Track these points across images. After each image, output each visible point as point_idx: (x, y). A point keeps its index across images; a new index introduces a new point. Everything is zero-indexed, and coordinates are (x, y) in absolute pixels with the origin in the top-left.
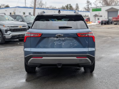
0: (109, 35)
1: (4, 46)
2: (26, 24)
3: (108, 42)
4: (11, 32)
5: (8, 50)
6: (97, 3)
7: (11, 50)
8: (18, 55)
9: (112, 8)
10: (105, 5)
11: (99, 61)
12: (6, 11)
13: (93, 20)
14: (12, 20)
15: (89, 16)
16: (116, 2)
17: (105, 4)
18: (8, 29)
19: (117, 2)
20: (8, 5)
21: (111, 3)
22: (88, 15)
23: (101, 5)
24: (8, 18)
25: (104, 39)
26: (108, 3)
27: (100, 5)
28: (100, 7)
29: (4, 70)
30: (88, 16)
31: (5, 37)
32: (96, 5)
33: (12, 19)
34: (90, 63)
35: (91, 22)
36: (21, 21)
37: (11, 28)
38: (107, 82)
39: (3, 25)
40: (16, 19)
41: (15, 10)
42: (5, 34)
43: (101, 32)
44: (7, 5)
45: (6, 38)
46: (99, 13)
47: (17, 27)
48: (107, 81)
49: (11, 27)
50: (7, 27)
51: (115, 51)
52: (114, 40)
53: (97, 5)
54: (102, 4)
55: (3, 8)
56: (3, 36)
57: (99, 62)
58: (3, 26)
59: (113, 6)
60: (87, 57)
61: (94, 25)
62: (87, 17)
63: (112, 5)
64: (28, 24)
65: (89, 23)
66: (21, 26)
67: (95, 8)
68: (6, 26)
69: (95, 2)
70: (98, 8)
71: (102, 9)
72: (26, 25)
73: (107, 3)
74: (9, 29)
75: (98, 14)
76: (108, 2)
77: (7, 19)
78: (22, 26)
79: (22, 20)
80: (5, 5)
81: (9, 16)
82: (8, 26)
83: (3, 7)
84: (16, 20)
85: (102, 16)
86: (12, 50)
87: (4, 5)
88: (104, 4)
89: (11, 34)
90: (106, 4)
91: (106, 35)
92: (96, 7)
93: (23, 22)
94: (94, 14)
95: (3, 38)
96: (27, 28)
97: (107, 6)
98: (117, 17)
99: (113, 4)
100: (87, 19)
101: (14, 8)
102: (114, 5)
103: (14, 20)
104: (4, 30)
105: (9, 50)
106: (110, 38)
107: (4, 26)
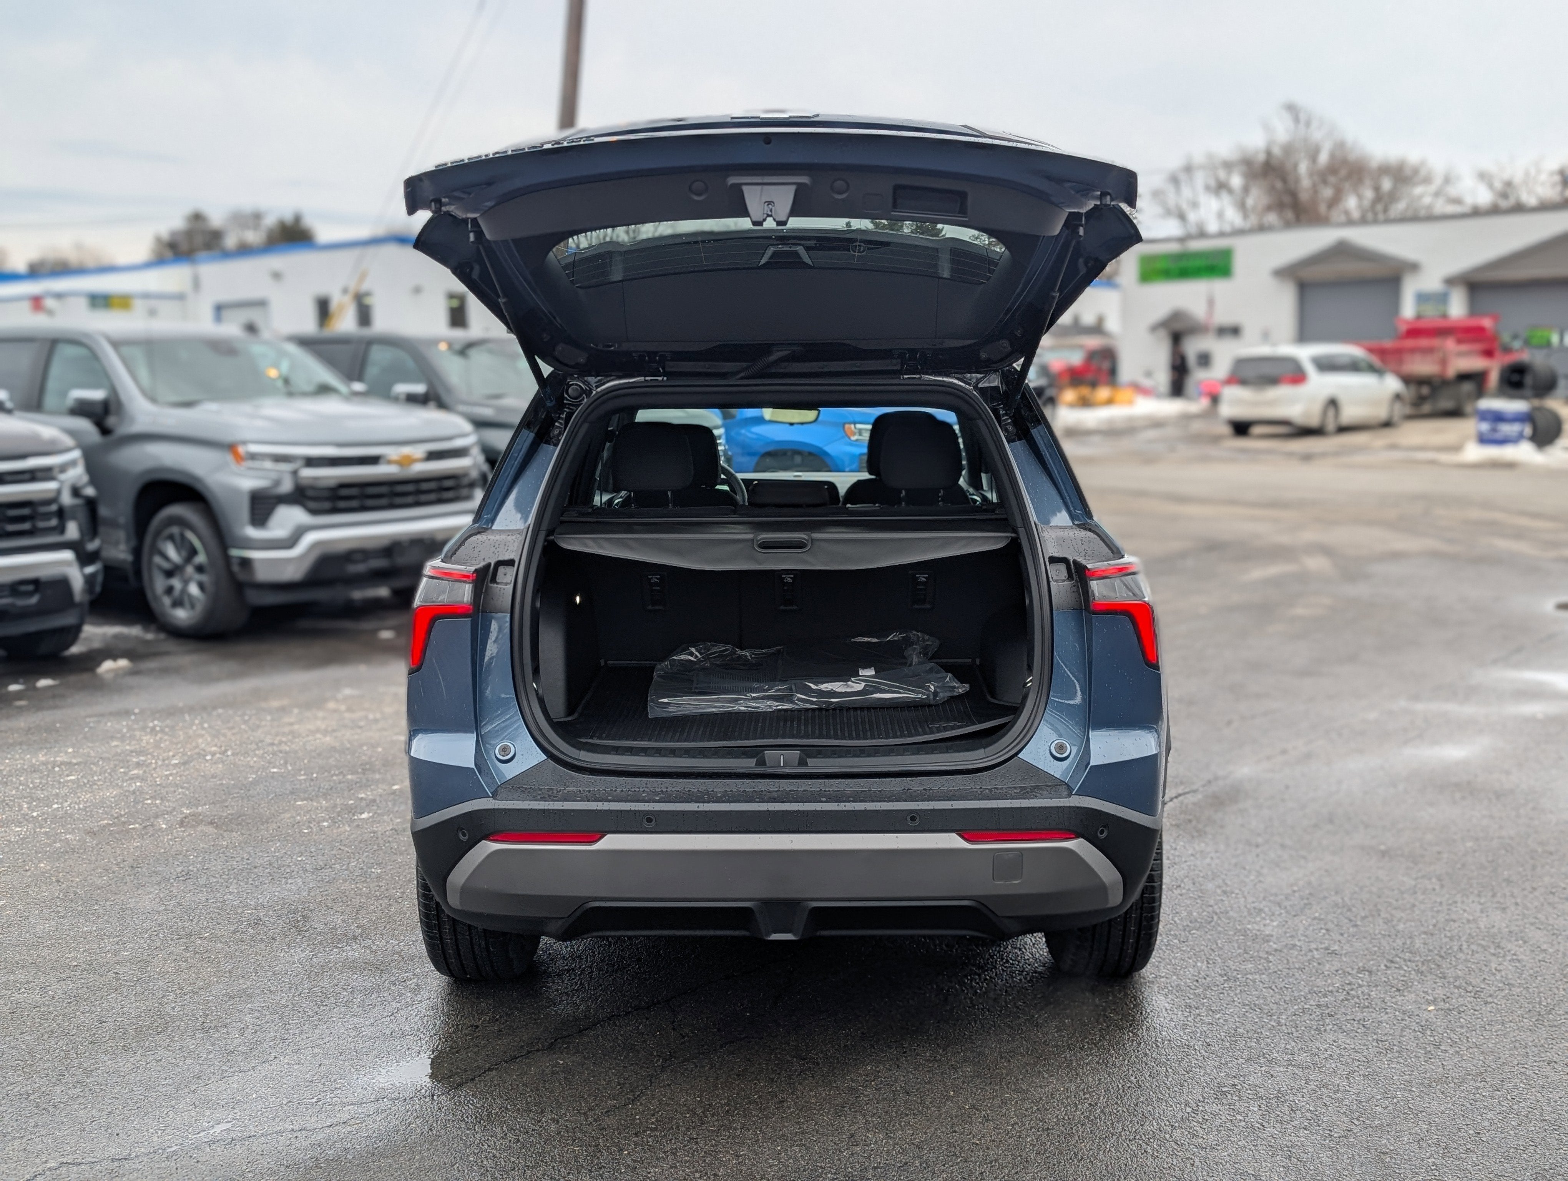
0: (1309, 536)
1: (231, 665)
2: (467, 427)
3: (1299, 611)
4: (314, 512)
5: (275, 704)
6: (1186, 192)
7: (307, 706)
8: (367, 768)
9: (1342, 250)
10: (1272, 218)
11: (1201, 833)
12: (277, 276)
13: (1149, 374)
14: (324, 390)
15: (1112, 325)
16: (1377, 189)
17: (1269, 208)
18: (277, 483)
19: (1387, 184)
20: (298, 219)
21: (1327, 193)
22: (1100, 320)
23: (1234, 217)
24: (285, 366)
25: (1258, 573)
26: (1304, 196)
27: (1220, 215)
28: (1222, 234)
29: (215, 938)
30: (1098, 329)
31: (246, 563)
32: (1182, 217)
33: (325, 375)
34: (1102, 889)
35: (1124, 394)
36: (412, 399)
37: (308, 473)
38: (1280, 1097)
39: (231, 447)
40: (360, 378)
41: (363, 277)
42: (252, 532)
43: (1233, 502)
44: (288, 216)
45: (262, 575)
46: (1211, 303)
47: (374, 460)
48: (1283, 1078)
49: (311, 462)
50: (268, 464)
51: (1372, 716)
52: (1360, 590)
53: (1192, 217)
54: (1242, 206)
55: (244, 250)
56: (227, 558)
57: (1199, 846)
58: (229, 457)
59: (1350, 222)
60: (1078, 835)
61: (1157, 423)
62: (1093, 342)
63: (1337, 215)
64: (480, 424)
65: (1110, 402)
66: (407, 450)
67: (1174, 247)
68: (253, 456)
69: (1170, 190)
70: (1196, 245)
71: (1240, 263)
72: (459, 443)
73: (1294, 194)
74: (287, 486)
75: (1197, 309)
76: (1306, 183)
77: (273, 373)
78: (419, 451)
79: (419, 388)
80: (270, 221)
81: (292, 349)
82: (279, 459)
83: (253, 237)
84: (358, 387)
85: (1235, 331)
86: (319, 703)
87: (257, 216)
88: (1264, 200)
89: (310, 538)
90: (1278, 206)
91: (1285, 539)
92: (1181, 240)
93: (442, 405)
94: (1161, 312)
95: (231, 575)
96: (474, 474)
97: (1288, 225)
98: (1388, 343)
99: (1351, 203)
100: (1092, 356)
101: (356, 252)
102: (1363, 221)
103: (342, 387)
104: (236, 491)
105: (283, 710)
106: (1316, 563)
107: (239, 458)
